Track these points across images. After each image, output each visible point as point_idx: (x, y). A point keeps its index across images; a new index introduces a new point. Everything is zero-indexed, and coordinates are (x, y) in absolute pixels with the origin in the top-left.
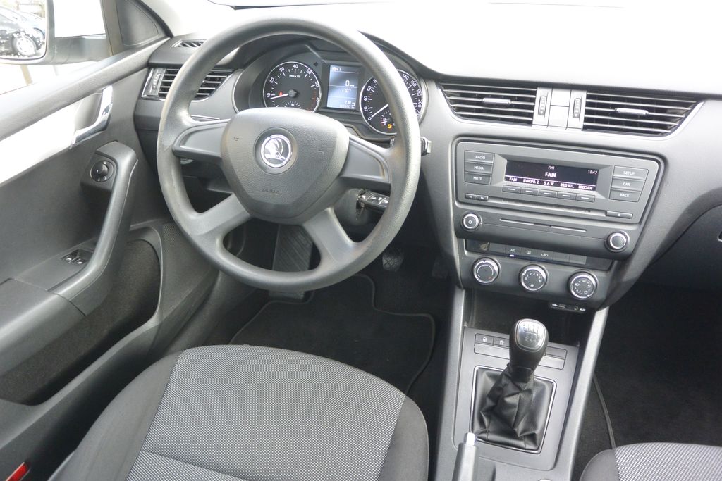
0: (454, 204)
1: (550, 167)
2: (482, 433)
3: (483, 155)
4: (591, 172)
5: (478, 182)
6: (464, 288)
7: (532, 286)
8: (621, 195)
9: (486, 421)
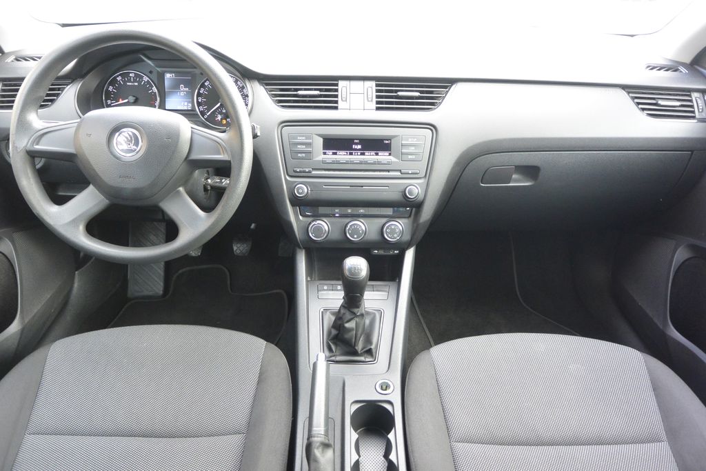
0: (285, 178)
1: (356, 141)
2: (331, 357)
3: (303, 136)
4: (386, 142)
5: (302, 158)
6: (304, 248)
7: (355, 236)
8: (410, 157)
9: (333, 347)
